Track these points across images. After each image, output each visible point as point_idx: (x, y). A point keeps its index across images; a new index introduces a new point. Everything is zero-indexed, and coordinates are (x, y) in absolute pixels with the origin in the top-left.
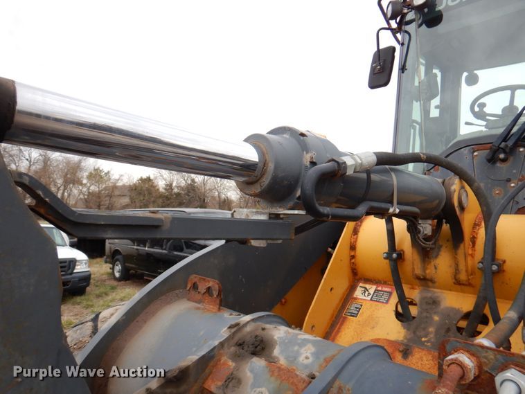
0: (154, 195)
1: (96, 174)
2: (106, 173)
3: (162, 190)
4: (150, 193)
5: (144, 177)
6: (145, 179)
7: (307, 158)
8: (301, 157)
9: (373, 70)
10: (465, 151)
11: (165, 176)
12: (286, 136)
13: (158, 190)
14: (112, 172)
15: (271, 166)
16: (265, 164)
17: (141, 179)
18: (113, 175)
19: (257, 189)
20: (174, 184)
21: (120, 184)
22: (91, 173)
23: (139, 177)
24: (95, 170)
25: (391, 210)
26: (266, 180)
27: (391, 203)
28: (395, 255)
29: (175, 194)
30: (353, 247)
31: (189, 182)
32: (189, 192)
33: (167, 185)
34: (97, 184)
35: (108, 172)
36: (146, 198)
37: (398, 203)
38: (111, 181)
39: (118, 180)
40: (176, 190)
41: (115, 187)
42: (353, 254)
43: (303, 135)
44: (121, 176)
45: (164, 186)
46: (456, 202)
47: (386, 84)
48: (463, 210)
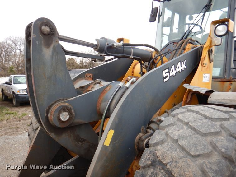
0: (75, 66)
3: (78, 64)
6: (71, 59)
7: (107, 43)
8: (106, 43)
10: (172, 44)
12: (103, 39)
13: (77, 64)
15: (99, 45)
16: (98, 44)
19: (97, 50)
20: (84, 61)
25: (131, 57)
26: (98, 48)
27: (131, 55)
28: (142, 73)
29: (85, 66)
30: (133, 72)
32: (90, 65)
33: (81, 62)
36: (72, 67)
37: (133, 55)
40: (85, 64)
42: (133, 74)
43: (106, 39)
45: (79, 62)
46: (153, 57)
47: (154, 21)
48: (156, 59)
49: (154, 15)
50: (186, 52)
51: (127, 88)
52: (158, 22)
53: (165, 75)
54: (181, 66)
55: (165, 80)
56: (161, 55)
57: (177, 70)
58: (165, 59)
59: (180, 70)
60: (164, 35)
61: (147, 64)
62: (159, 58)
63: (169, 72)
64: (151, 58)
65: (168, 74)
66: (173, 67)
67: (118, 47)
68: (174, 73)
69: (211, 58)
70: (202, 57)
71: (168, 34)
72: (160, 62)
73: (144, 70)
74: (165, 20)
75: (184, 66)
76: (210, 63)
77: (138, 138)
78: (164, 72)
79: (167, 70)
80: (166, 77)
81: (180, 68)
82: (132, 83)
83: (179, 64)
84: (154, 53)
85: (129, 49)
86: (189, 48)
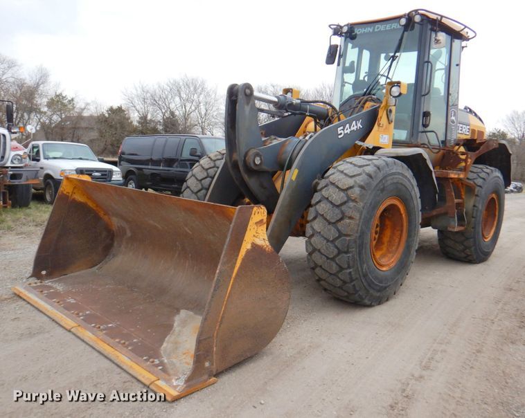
0: (127, 128)
1: (58, 101)
2: (70, 101)
3: (135, 123)
4: (123, 127)
5: (115, 106)
6: (117, 109)
9: (328, 55)
10: (353, 100)
11: (138, 107)
13: (132, 122)
14: (75, 100)
16: (278, 101)
17: (111, 110)
18: (77, 103)
20: (149, 117)
21: (86, 114)
22: (52, 99)
23: (109, 107)
24: (57, 96)
25: (305, 114)
27: (307, 112)
31: (167, 115)
32: (167, 126)
33: (141, 118)
34: (59, 113)
35: (72, 100)
37: (309, 112)
38: (76, 110)
39: (84, 109)
41: (80, 117)
44: (88, 104)
45: (138, 119)
46: (330, 115)
47: (333, 63)
48: (333, 118)
49: (333, 55)
50: (365, 110)
51: (307, 141)
52: (339, 65)
53: (339, 132)
54: (356, 125)
55: (340, 137)
56: (337, 114)
57: (352, 129)
58: (342, 116)
59: (355, 128)
60: (346, 84)
61: (322, 122)
62: (336, 115)
63: (343, 130)
64: (328, 116)
65: (342, 131)
66: (348, 125)
67: (296, 104)
68: (348, 131)
69: (390, 119)
70: (379, 116)
71: (352, 82)
72: (337, 119)
73: (318, 128)
74: (347, 64)
75: (359, 125)
76: (389, 123)
77: (315, 182)
78: (339, 129)
79: (342, 128)
80: (341, 134)
81: (355, 127)
82: (311, 137)
83: (354, 122)
84: (330, 111)
85: (305, 106)
86: (369, 106)
